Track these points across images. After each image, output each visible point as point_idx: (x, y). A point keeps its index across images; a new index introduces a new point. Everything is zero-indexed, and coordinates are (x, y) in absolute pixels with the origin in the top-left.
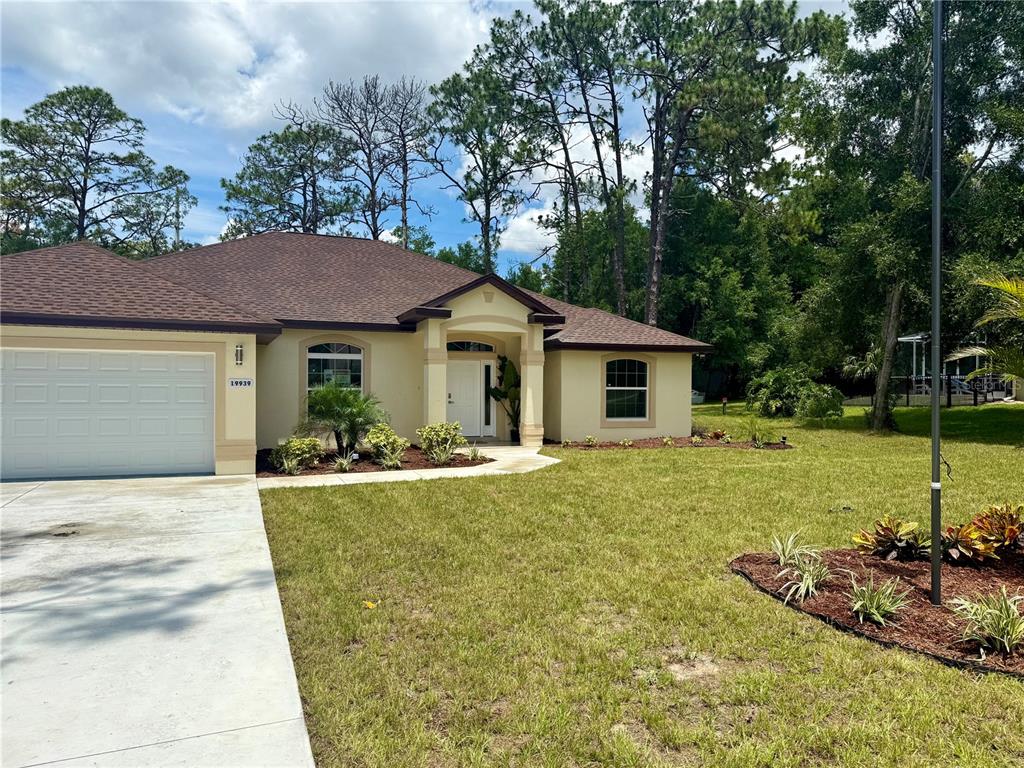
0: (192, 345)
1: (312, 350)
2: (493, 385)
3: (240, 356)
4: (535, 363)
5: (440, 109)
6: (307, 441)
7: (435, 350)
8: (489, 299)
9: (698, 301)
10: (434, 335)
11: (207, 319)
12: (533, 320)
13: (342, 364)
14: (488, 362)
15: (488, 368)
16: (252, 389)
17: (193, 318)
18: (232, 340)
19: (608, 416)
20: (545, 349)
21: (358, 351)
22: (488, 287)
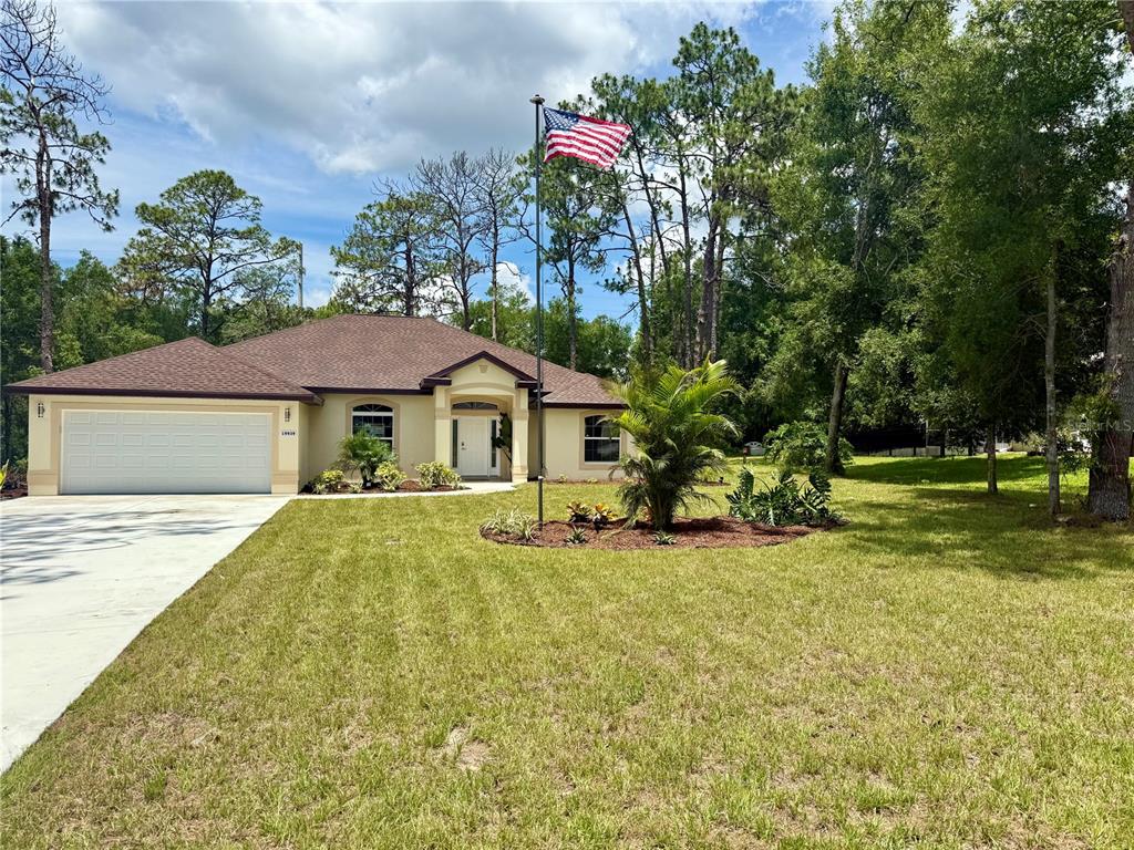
0: (254, 409)
1: (356, 409)
2: (498, 435)
3: (288, 415)
4: (522, 419)
5: (523, 179)
6: (334, 473)
7: (441, 409)
8: (484, 370)
9: (757, 358)
10: (441, 398)
11: (266, 392)
12: (520, 386)
13: (377, 420)
14: (494, 418)
15: (494, 422)
16: (296, 438)
17: (257, 391)
18: (283, 404)
19: (586, 460)
20: (529, 408)
21: (390, 410)
22: (483, 361)
